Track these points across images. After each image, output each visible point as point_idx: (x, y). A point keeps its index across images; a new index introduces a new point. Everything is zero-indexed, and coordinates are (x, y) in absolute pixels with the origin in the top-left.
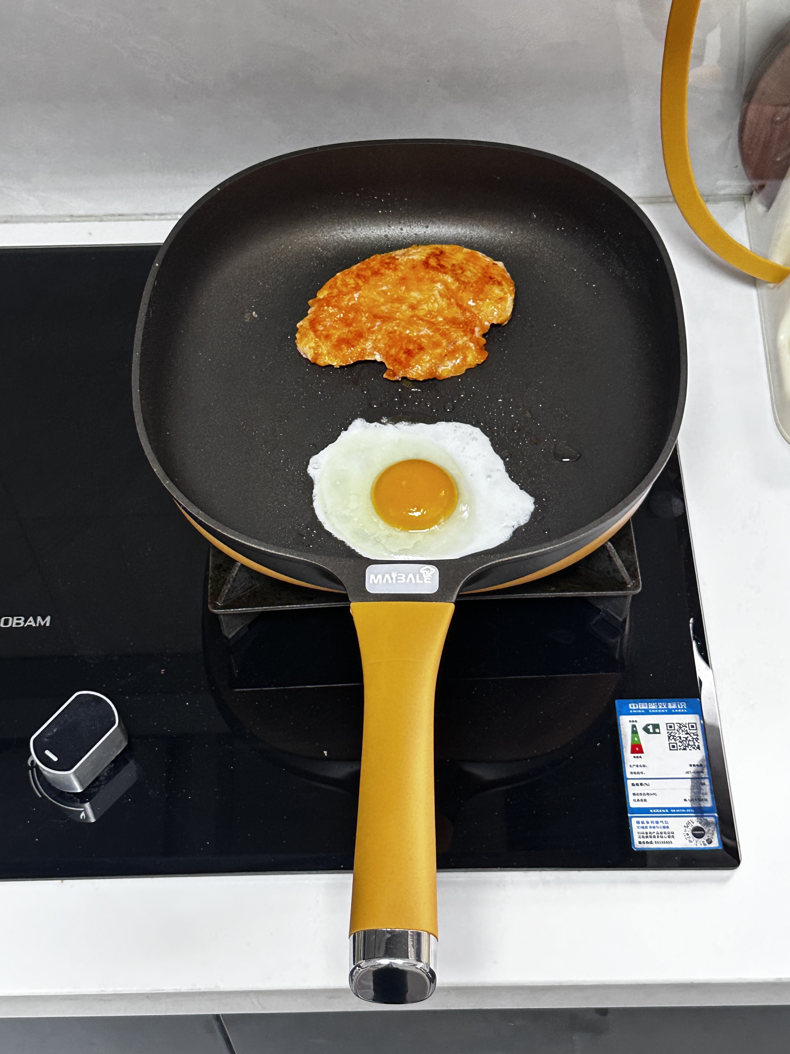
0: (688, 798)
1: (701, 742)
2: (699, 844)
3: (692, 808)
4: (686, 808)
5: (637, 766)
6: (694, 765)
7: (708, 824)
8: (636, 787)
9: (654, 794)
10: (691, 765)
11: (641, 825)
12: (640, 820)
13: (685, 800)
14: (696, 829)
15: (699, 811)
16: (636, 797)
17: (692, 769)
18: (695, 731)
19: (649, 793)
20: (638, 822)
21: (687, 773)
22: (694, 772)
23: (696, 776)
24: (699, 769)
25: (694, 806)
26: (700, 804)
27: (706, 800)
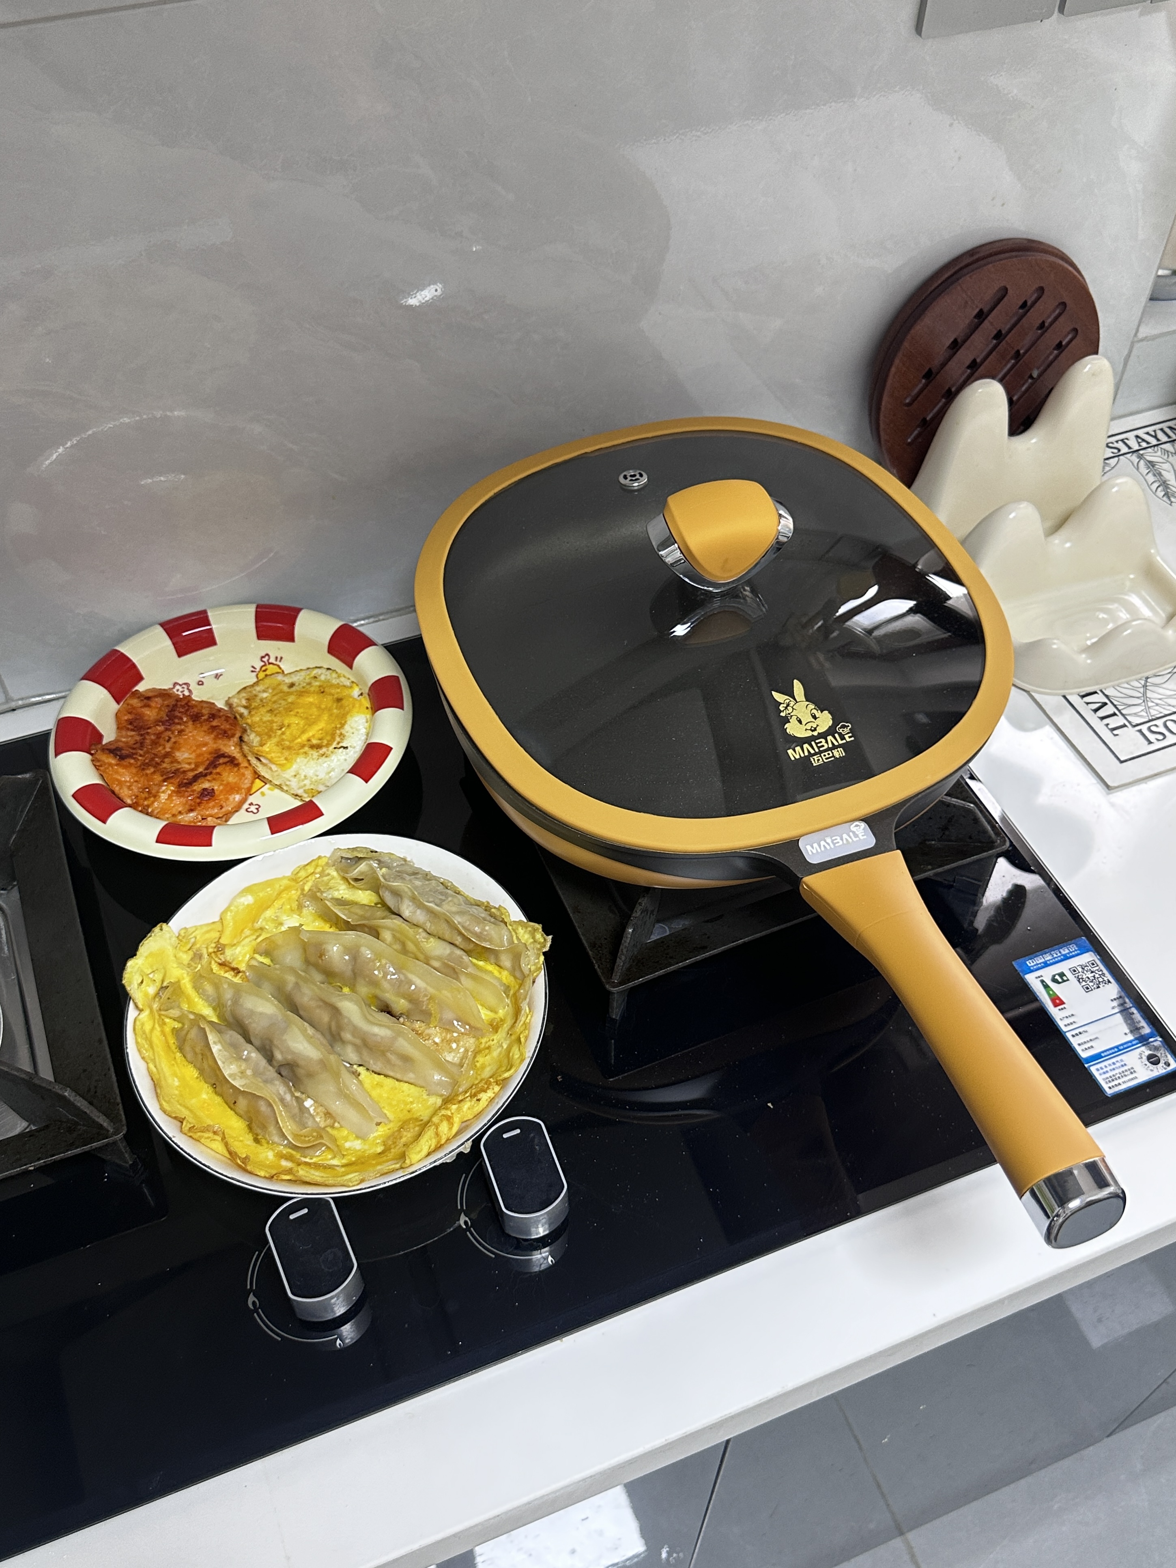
0: (1127, 1031)
1: (1108, 976)
2: (1160, 1070)
3: (1136, 1039)
4: (1131, 1042)
5: (1067, 1017)
6: (1115, 999)
7: (1156, 1049)
8: (1077, 1037)
9: (1097, 1038)
10: (1112, 1000)
11: (1101, 1071)
12: (1098, 1066)
13: (1126, 1034)
14: (1149, 1058)
15: (1143, 1040)
16: (1083, 1047)
17: (1115, 1003)
18: (1097, 968)
19: (1091, 1038)
20: (1098, 1070)
21: (1113, 1008)
22: (1119, 1006)
23: (1122, 1008)
24: (1121, 1001)
25: (1136, 1036)
26: (1140, 1033)
27: (1143, 1027)
